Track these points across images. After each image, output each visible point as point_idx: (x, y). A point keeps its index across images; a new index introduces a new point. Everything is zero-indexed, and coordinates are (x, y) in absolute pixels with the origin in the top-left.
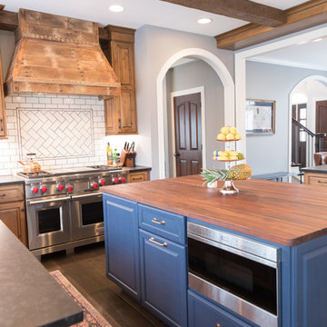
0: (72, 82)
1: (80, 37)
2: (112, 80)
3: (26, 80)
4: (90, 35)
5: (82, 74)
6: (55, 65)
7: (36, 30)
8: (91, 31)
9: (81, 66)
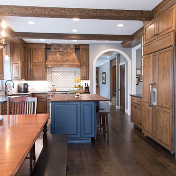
0: (63, 64)
1: (69, 49)
2: (77, 62)
3: (49, 64)
4: (72, 48)
5: (67, 61)
6: (59, 59)
7: (55, 49)
8: (72, 47)
9: (67, 58)
